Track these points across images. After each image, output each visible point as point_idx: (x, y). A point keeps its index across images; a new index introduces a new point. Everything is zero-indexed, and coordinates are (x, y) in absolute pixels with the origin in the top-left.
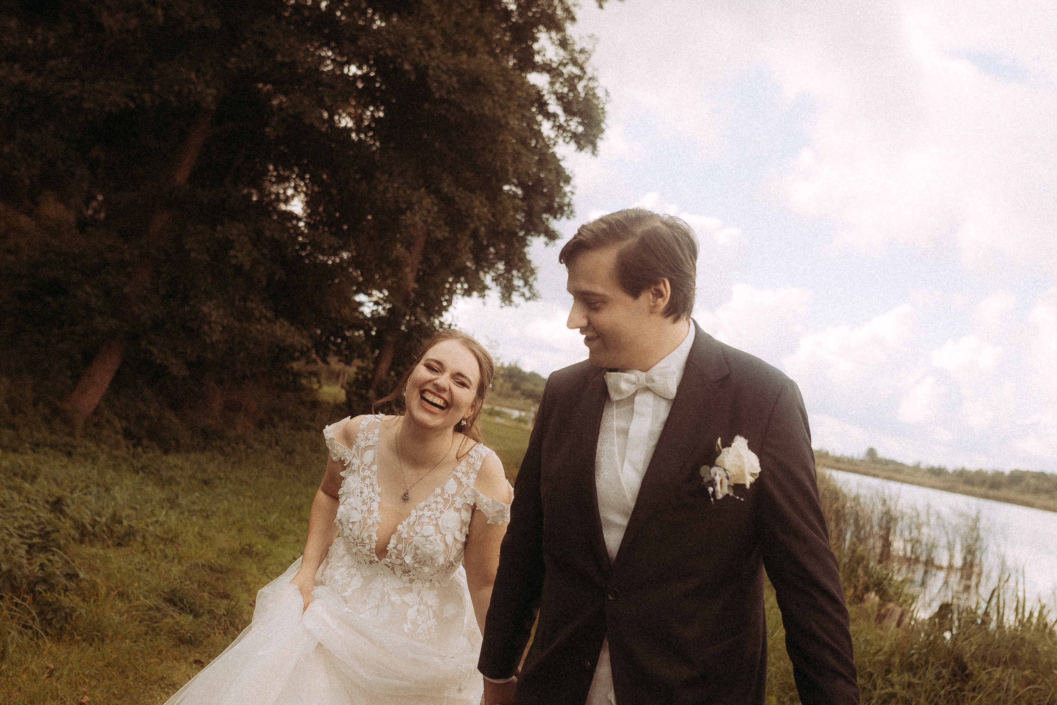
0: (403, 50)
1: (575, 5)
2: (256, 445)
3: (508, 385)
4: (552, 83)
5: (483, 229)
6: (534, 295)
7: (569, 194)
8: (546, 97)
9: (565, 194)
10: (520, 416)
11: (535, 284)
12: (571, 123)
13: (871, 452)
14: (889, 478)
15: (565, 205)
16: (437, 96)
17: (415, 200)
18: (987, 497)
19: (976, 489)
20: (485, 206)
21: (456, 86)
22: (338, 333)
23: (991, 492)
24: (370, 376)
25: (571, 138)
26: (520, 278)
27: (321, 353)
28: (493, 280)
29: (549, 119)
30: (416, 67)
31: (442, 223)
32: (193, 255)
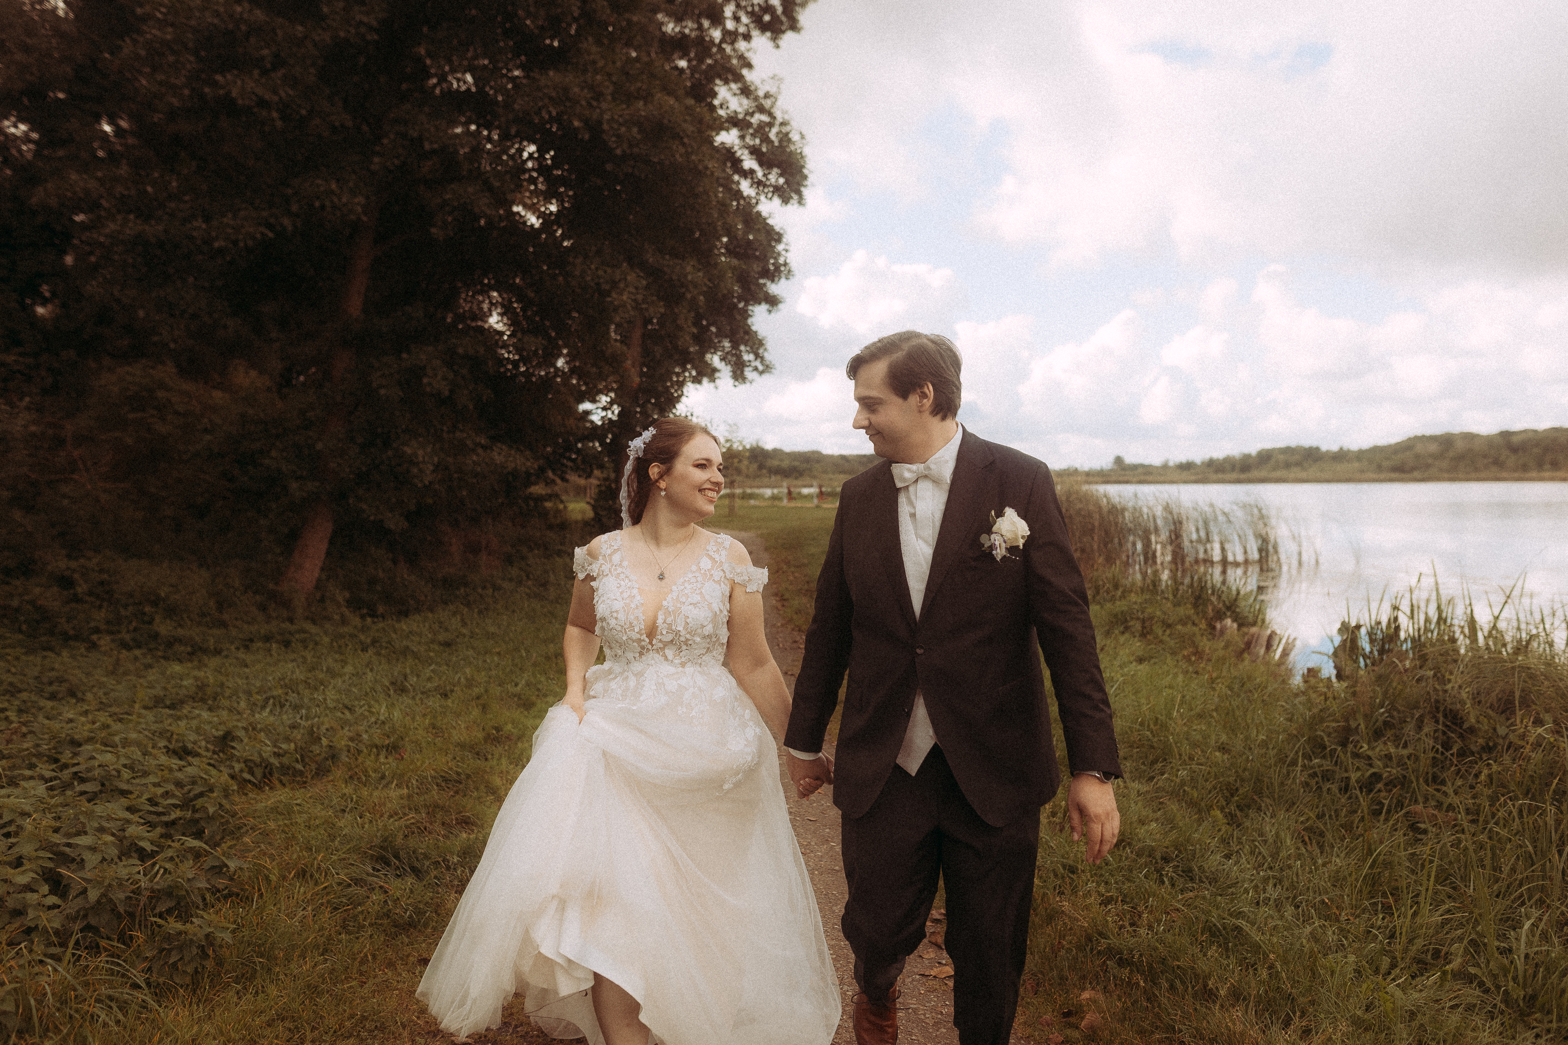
0: (568, 104)
1: (748, 50)
2: (506, 585)
3: (755, 466)
4: (742, 137)
5: (702, 298)
6: (767, 366)
7: (783, 253)
8: (738, 154)
9: (779, 254)
10: (773, 494)
11: (766, 355)
12: (770, 177)
13: (1119, 460)
14: (1140, 482)
15: (781, 265)
16: (619, 152)
17: (618, 277)
18: (1239, 481)
19: (1228, 476)
20: (699, 270)
21: (639, 137)
22: (569, 447)
23: (1242, 476)
24: (613, 486)
25: (773, 192)
26: (749, 353)
27: (559, 472)
28: (721, 360)
29: (746, 178)
30: (586, 121)
31: (655, 298)
32: (383, 392)
